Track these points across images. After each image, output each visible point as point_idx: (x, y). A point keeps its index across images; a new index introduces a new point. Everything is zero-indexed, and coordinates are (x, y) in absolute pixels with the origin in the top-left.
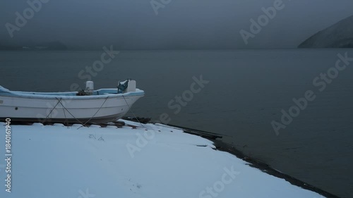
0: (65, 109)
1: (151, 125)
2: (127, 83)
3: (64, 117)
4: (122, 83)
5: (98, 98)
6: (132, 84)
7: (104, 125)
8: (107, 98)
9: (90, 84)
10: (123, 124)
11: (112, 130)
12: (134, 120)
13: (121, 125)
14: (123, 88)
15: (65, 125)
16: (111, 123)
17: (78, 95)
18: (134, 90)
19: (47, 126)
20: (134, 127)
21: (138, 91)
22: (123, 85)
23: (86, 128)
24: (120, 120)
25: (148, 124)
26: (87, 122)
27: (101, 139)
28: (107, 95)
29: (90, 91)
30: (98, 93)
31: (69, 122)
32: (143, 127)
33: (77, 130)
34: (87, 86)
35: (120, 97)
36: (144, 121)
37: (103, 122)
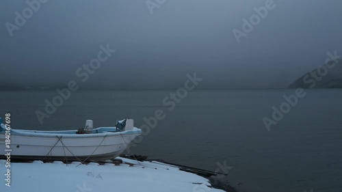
0: (64, 146)
1: (148, 162)
2: (125, 122)
3: (63, 155)
4: (120, 122)
5: (97, 137)
6: (130, 122)
7: (102, 163)
8: (106, 136)
9: (89, 123)
10: (121, 162)
11: (109, 168)
12: (132, 157)
13: (118, 163)
14: (121, 127)
15: (65, 162)
16: (109, 161)
17: (77, 133)
18: (132, 129)
19: (47, 163)
20: (131, 165)
21: (135, 129)
22: (121, 124)
23: (85, 165)
24: (118, 158)
25: (144, 162)
26: (86, 160)
27: (100, 176)
28: (105, 133)
29: (90, 130)
30: (97, 132)
31: (68, 160)
32: (140, 165)
33: (76, 167)
34: (87, 124)
35: (118, 135)
36: (141, 159)
37: (101, 160)
